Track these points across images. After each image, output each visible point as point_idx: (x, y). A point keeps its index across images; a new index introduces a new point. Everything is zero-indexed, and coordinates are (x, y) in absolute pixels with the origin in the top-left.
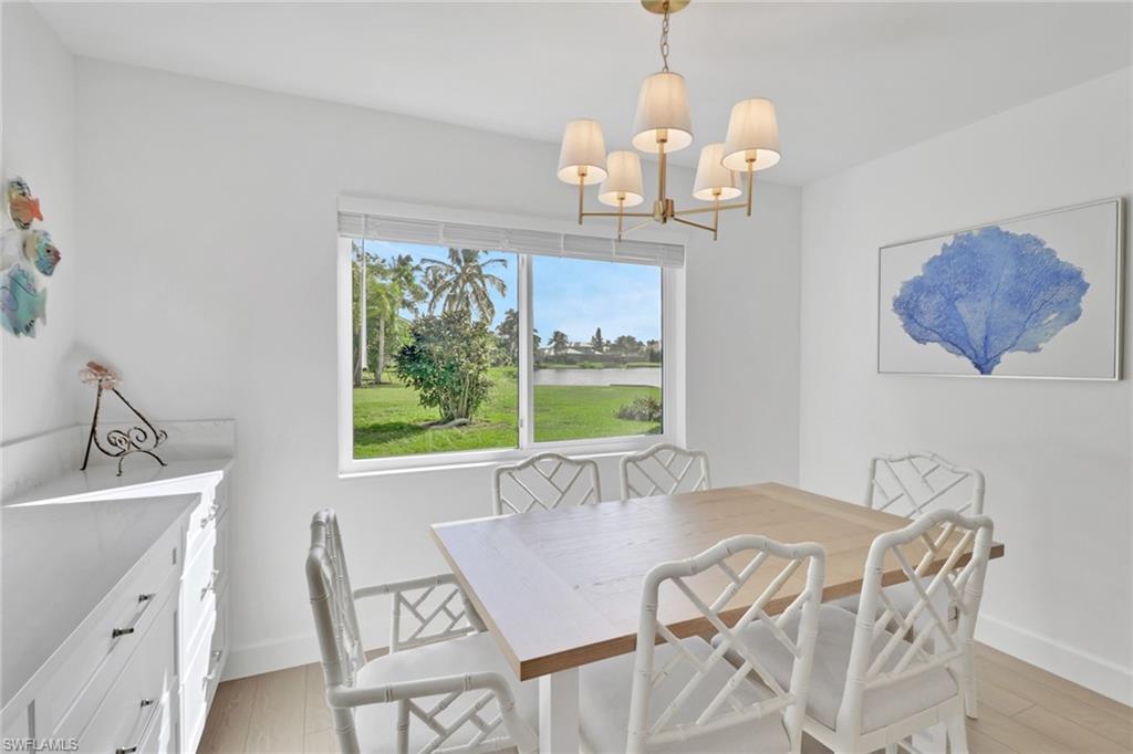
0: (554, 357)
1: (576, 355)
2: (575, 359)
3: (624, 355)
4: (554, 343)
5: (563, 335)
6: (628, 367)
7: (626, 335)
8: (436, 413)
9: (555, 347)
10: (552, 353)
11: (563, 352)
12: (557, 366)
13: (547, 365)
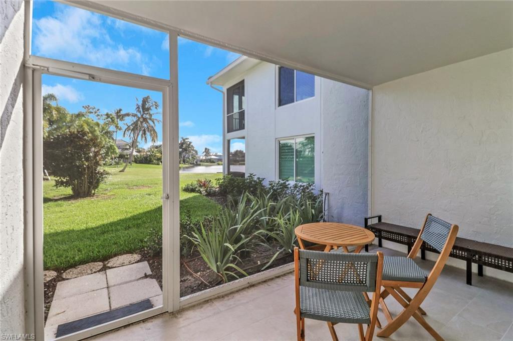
0: (205, 160)
1: (215, 159)
2: (215, 161)
3: (238, 159)
4: (205, 153)
5: (208, 150)
6: (240, 164)
7: (239, 150)
8: (69, 191)
9: (205, 155)
10: (204, 158)
11: (209, 157)
12: (206, 164)
13: (201, 163)
